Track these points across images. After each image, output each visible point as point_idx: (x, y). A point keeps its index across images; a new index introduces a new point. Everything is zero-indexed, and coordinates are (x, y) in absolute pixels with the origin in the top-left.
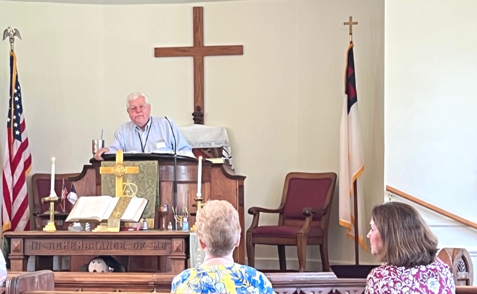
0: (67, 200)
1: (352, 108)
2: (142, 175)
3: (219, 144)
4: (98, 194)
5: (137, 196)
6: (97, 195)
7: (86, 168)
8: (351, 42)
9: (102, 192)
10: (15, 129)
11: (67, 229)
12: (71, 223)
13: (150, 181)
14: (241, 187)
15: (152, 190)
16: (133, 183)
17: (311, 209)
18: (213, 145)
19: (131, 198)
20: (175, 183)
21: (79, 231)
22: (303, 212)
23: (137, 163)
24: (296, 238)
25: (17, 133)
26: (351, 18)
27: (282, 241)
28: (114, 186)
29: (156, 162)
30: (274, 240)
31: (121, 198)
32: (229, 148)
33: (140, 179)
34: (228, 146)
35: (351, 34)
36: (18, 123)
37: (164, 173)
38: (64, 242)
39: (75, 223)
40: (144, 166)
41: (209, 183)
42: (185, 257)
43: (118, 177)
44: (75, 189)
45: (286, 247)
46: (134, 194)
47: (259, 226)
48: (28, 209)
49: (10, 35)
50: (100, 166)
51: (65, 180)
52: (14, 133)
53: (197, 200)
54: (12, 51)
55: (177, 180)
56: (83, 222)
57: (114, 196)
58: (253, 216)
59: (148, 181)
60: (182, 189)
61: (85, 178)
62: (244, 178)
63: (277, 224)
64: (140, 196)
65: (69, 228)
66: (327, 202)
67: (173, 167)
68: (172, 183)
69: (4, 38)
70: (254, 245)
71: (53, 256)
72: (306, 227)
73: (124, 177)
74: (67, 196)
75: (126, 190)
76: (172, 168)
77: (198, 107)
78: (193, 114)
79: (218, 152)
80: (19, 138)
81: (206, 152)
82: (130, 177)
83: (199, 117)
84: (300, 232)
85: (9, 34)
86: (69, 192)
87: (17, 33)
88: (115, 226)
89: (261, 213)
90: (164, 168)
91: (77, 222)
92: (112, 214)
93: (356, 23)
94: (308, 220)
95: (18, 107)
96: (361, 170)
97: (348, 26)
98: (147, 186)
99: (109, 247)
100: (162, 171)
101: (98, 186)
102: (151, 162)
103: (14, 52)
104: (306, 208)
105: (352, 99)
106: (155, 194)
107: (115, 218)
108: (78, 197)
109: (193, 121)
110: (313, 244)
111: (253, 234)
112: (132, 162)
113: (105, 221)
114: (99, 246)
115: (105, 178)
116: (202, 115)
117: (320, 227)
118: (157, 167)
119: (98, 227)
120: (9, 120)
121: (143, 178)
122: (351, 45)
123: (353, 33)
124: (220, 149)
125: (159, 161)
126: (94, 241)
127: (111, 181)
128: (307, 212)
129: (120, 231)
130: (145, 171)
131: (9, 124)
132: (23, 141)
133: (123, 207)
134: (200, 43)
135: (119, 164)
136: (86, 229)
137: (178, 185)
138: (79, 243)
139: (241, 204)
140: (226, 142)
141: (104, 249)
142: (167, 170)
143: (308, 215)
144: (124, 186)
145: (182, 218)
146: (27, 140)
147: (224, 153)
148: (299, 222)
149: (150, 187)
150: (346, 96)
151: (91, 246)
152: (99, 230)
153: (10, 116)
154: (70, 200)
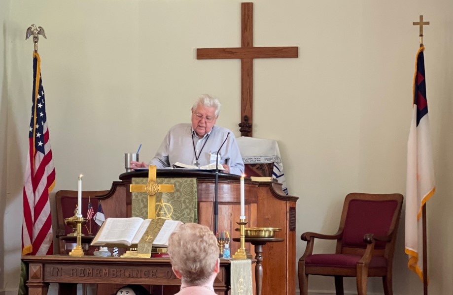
0: (93, 221)
1: (422, 120)
2: (178, 193)
3: (270, 159)
4: (128, 215)
5: (172, 217)
6: (127, 217)
7: (115, 184)
8: (421, 45)
9: (133, 212)
10: (38, 140)
11: (92, 254)
12: (97, 247)
13: (187, 201)
14: (293, 209)
15: (189, 212)
16: (168, 202)
17: (373, 235)
18: (263, 161)
19: (166, 219)
20: (216, 204)
21: (106, 256)
22: (364, 238)
23: (173, 180)
24: (356, 268)
25: (40, 144)
26: (421, 17)
27: (339, 271)
28: (146, 206)
29: (195, 180)
30: (329, 270)
31: (153, 220)
32: (281, 164)
33: (176, 198)
34: (279, 161)
35: (421, 35)
36: (41, 132)
37: (203, 192)
38: (88, 269)
39: (101, 247)
40: (181, 184)
41: (256, 205)
42: (225, 289)
43: (151, 196)
44: (103, 209)
45: (344, 278)
46: (169, 216)
47: (313, 254)
48: (51, 231)
49: (35, 34)
50: (131, 183)
51: (91, 199)
52: (37, 144)
53: (240, 224)
54: (36, 51)
55: (219, 200)
56: (110, 246)
57: (145, 218)
58: (306, 242)
59: (184, 202)
60: (224, 210)
61: (114, 196)
62: (296, 198)
63: (334, 252)
64: (175, 217)
65: (95, 253)
66: (392, 227)
67: (214, 185)
68: (212, 203)
69: (27, 37)
70: (307, 275)
71: (77, 284)
72: (367, 256)
73: (158, 196)
74: (93, 216)
75: (160, 211)
76: (212, 186)
77: (246, 116)
78: (240, 125)
79: (267, 169)
80: (41, 149)
81: (254, 169)
82: (164, 196)
83: (246, 128)
84: (360, 261)
85: (32, 33)
86: (95, 212)
87: (41, 31)
88: (146, 252)
89: (315, 239)
90: (204, 186)
91: (103, 247)
92: (142, 238)
93: (428, 23)
94: (369, 248)
95: (42, 115)
96: (431, 192)
97: (418, 26)
98: (183, 206)
99: (139, 276)
100: (201, 190)
101: (129, 206)
102: (189, 179)
103: (38, 52)
104: (367, 234)
105: (422, 110)
106: (193, 216)
107: (145, 242)
108: (106, 218)
109: (240, 133)
110: (375, 276)
111: (306, 263)
112: (166, 180)
113: (134, 246)
114: (127, 274)
115: (137, 197)
116: (250, 127)
117: (383, 256)
118: (195, 185)
119: (128, 252)
120: (31, 129)
121: (179, 198)
122: (422, 48)
123: (423, 35)
124: (271, 166)
125: (198, 178)
126: (122, 268)
127: (142, 201)
128: (369, 239)
129: (152, 256)
130: (181, 190)
131: (31, 134)
132: (46, 154)
133: (156, 230)
134: (248, 44)
135: (152, 181)
136: (114, 254)
137: (219, 206)
138: (105, 270)
139: (293, 229)
140: (277, 157)
141: (133, 277)
142: (207, 189)
143: (370, 242)
144: (157, 206)
145: (224, 244)
146: (50, 152)
147: (275, 170)
148: (360, 250)
149: (187, 207)
150: (415, 106)
151: (119, 273)
152: (128, 255)
153: (32, 125)
154: (96, 221)
